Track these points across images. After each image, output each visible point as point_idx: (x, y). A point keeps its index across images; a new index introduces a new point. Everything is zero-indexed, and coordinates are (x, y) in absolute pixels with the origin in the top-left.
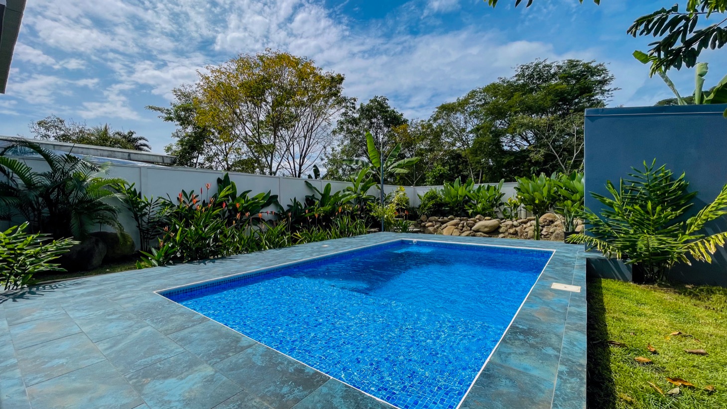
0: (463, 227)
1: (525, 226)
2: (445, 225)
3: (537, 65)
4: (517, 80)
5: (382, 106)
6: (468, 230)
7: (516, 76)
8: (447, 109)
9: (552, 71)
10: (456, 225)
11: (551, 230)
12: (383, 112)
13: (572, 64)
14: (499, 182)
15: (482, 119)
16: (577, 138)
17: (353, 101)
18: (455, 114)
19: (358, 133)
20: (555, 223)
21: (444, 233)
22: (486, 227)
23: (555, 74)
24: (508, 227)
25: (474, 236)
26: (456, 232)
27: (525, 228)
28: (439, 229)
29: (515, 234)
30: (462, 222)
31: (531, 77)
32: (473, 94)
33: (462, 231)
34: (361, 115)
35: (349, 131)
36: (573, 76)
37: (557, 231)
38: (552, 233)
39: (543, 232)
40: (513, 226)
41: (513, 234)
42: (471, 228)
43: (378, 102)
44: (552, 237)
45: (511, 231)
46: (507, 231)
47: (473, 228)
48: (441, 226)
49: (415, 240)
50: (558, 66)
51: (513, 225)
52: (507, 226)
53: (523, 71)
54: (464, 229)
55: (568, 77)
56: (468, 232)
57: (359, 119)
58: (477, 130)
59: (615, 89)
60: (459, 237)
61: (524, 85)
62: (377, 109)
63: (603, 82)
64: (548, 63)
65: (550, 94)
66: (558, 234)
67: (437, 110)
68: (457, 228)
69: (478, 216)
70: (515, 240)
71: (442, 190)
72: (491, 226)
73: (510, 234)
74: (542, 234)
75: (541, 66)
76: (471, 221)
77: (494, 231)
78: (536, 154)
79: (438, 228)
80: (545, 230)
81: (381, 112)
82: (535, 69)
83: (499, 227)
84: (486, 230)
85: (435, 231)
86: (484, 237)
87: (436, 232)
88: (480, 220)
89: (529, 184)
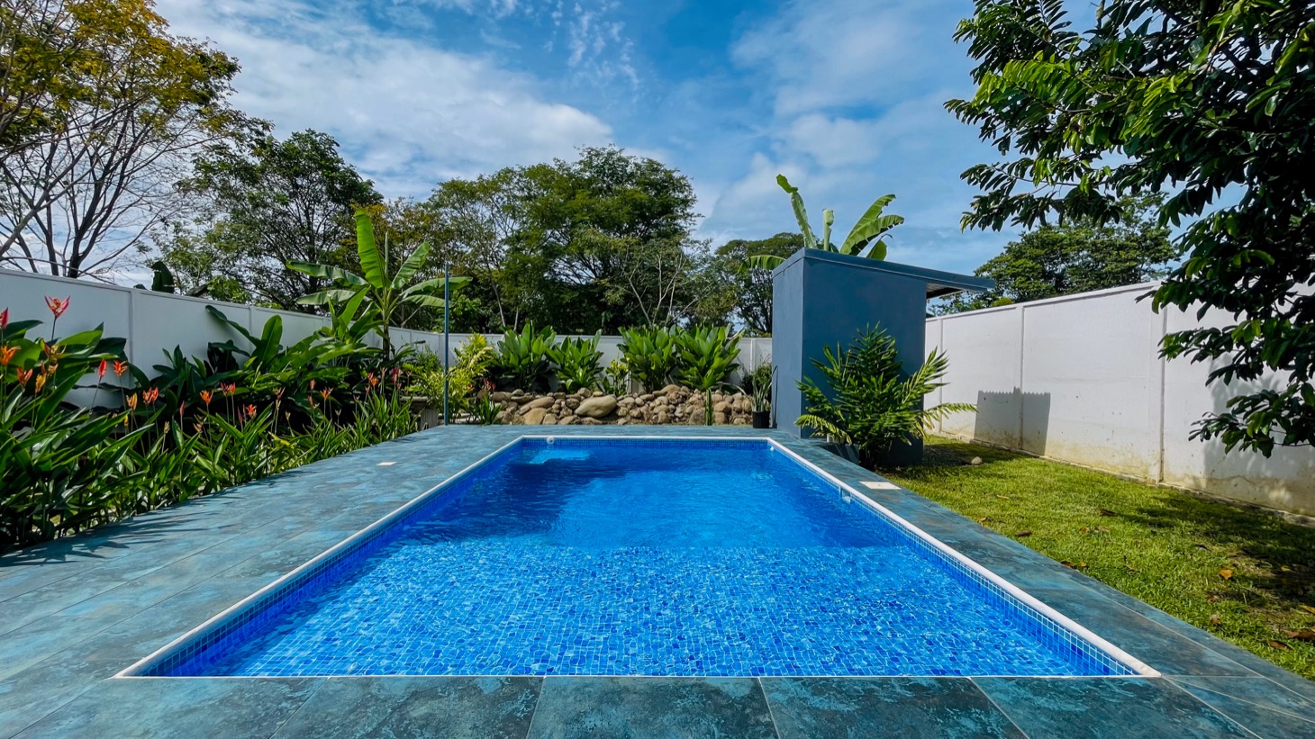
0: (560, 409)
1: (652, 404)
2: (526, 407)
3: (610, 154)
4: (582, 170)
5: (323, 155)
6: (569, 415)
7: (580, 162)
8: (460, 192)
9: (629, 170)
10: (547, 406)
11: (688, 410)
12: (328, 168)
13: (653, 167)
14: (594, 334)
15: (524, 223)
16: (663, 276)
17: (260, 128)
18: (474, 203)
19: (257, 203)
20: (691, 400)
21: (527, 422)
22: (598, 408)
23: (632, 174)
24: (629, 407)
25: (580, 423)
26: (550, 419)
27: (653, 408)
28: (516, 415)
29: (640, 417)
30: (558, 401)
31: (600, 170)
32: (506, 175)
33: (559, 417)
34: (267, 162)
35: (226, 191)
36: (653, 184)
37: (695, 412)
38: (689, 414)
39: (677, 414)
40: (635, 405)
41: (637, 418)
42: (574, 410)
43: (313, 142)
44: (690, 420)
45: (635, 413)
46: (628, 413)
47: (577, 411)
48: (518, 409)
49: (550, 437)
50: (636, 165)
51: (635, 403)
52: (626, 405)
53: (591, 158)
54: (563, 412)
55: (648, 184)
56: (570, 418)
57: (263, 171)
58: (515, 240)
59: (699, 215)
60: (556, 427)
61: (590, 181)
62: (310, 158)
63: (685, 202)
64: (624, 155)
65: (626, 203)
66: (698, 415)
67: (441, 187)
68: (550, 412)
69: (582, 390)
70: (641, 426)
71: (500, 343)
72: (606, 407)
73: (633, 417)
74: (676, 417)
75: (615, 157)
76: (572, 399)
77: (610, 415)
78: (613, 293)
79: (513, 412)
80: (679, 409)
81: (321, 167)
82: (607, 160)
83: (617, 408)
84: (599, 412)
85: (510, 418)
86: (596, 424)
87: (511, 420)
88: (586, 397)
89: (641, 341)
